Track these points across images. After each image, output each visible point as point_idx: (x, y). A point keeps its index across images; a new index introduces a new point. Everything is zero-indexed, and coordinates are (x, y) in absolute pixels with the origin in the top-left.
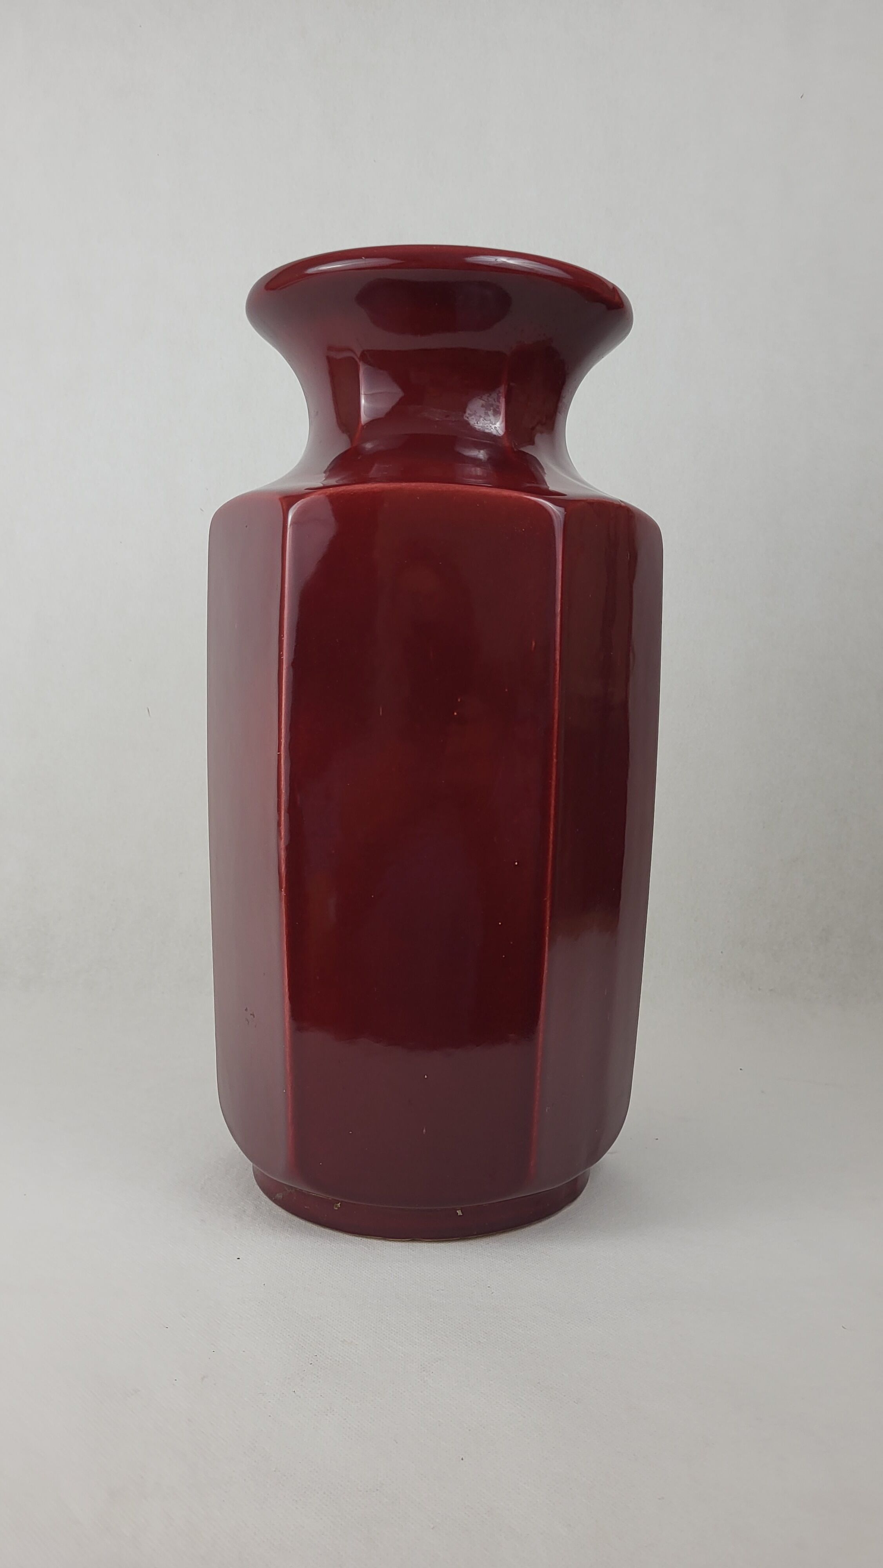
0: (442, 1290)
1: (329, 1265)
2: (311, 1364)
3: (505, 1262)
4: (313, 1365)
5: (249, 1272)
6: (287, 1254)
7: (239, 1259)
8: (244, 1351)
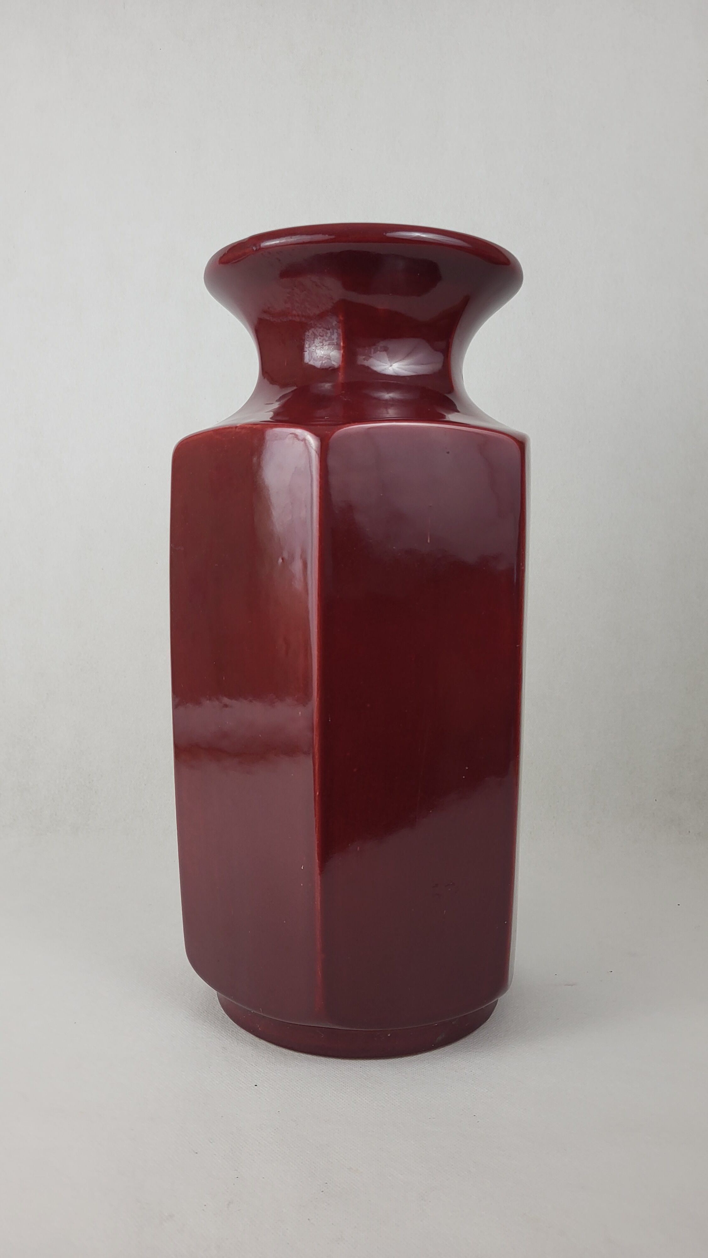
0: (434, 1118)
1: (333, 1091)
2: (322, 1191)
3: (487, 1090)
4: (325, 1193)
5: (266, 1099)
6: (298, 1081)
7: (256, 1085)
8: (263, 1178)
